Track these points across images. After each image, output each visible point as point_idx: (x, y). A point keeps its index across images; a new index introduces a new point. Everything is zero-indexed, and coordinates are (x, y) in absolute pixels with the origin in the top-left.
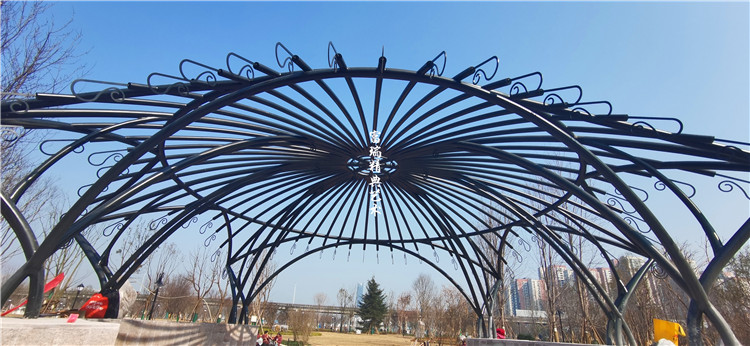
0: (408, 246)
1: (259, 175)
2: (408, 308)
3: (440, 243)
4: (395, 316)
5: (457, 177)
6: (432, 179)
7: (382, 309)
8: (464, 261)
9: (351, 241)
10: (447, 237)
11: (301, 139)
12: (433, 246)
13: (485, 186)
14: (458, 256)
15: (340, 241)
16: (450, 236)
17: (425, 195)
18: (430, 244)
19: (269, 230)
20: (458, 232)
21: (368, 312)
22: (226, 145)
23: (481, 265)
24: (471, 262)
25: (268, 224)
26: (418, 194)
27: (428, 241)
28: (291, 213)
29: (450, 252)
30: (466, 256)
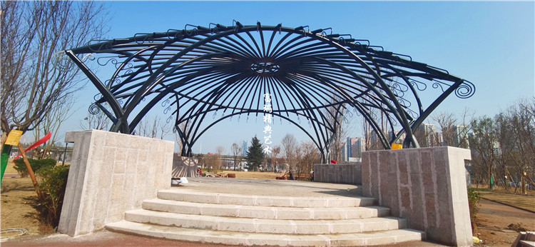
0: (282, 114)
1: (201, 72)
2: (279, 156)
3: (301, 112)
4: (270, 161)
5: (314, 75)
6: (299, 76)
7: (261, 156)
8: (315, 122)
9: (249, 111)
10: (306, 109)
12: (297, 114)
13: (328, 80)
14: (312, 120)
15: (242, 111)
16: (308, 108)
17: (294, 84)
18: (296, 112)
19: (201, 104)
20: (312, 106)
21: (252, 158)
23: (324, 125)
24: (319, 123)
25: (201, 101)
26: (290, 84)
27: (294, 111)
28: (217, 93)
29: (307, 118)
30: (316, 120)
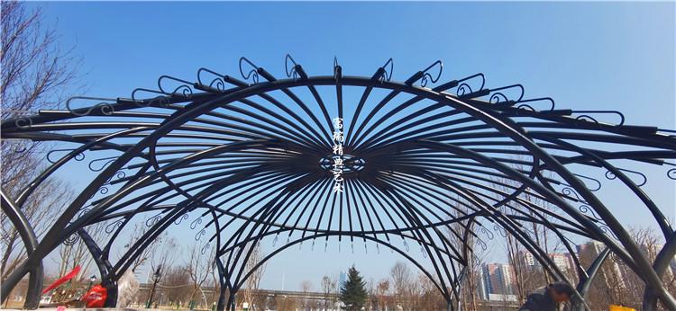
0: (380, 237)
1: (241, 176)
2: (386, 293)
3: (409, 233)
4: (375, 301)
5: (421, 172)
6: (397, 175)
7: (363, 294)
8: (431, 249)
9: (328, 233)
10: (414, 227)
11: (276, 142)
12: (403, 236)
13: (446, 179)
14: (426, 244)
15: (318, 233)
16: (417, 226)
17: (392, 189)
18: (400, 234)
19: (252, 224)
20: (425, 223)
21: (349, 297)
22: (208, 149)
23: (447, 253)
24: (437, 250)
25: (252, 219)
26: (386, 189)
27: (397, 231)
28: (271, 209)
29: (419, 242)
30: (433, 244)
